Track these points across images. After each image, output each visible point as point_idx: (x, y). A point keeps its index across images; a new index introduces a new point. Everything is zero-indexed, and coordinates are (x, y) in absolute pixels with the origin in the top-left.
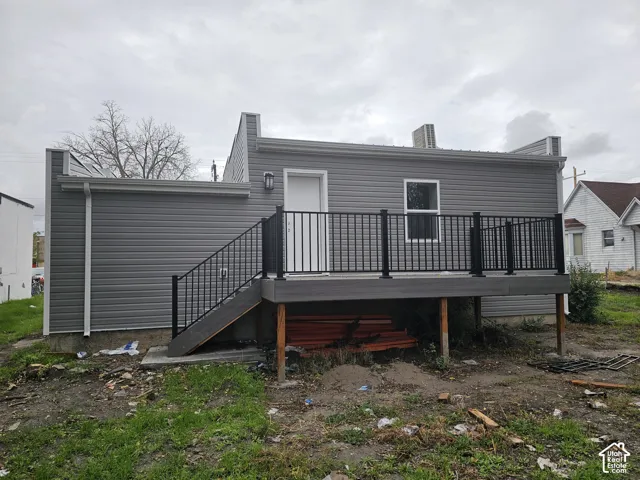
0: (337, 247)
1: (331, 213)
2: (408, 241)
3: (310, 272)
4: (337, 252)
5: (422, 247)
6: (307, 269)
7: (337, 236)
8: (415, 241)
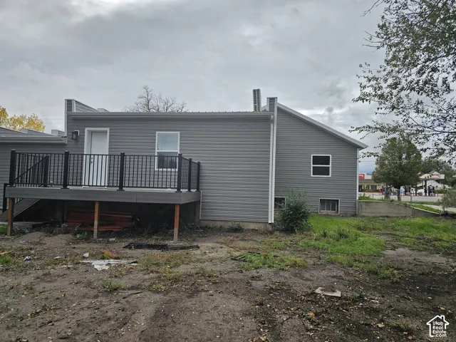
0: (112, 172)
1: (110, 155)
2: (156, 169)
3: (101, 186)
4: (111, 175)
5: (165, 173)
6: (95, 184)
7: (112, 165)
8: (161, 170)
